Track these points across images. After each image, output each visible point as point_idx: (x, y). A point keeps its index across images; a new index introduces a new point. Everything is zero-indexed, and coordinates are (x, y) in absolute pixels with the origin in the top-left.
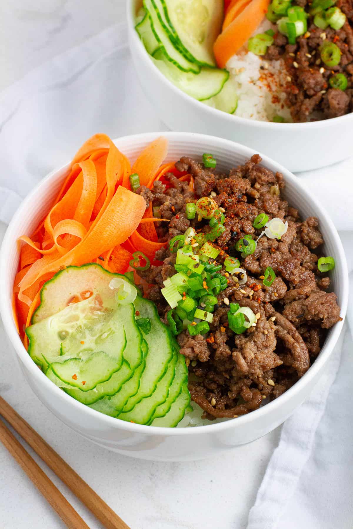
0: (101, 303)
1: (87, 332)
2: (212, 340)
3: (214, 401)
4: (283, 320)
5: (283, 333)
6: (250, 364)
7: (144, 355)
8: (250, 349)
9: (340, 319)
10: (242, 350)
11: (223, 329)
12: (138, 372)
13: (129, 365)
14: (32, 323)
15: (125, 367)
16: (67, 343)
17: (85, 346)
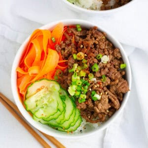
0: (48, 89)
1: (44, 98)
2: (87, 103)
3: (89, 117)
4: (110, 93)
5: (110, 97)
6: (100, 110)
7: (64, 108)
8: (100, 106)
9: (129, 90)
10: (97, 106)
11: (90, 100)
12: (63, 113)
13: (60, 111)
14: (26, 99)
15: (59, 112)
16: (38, 103)
17: (44, 103)
